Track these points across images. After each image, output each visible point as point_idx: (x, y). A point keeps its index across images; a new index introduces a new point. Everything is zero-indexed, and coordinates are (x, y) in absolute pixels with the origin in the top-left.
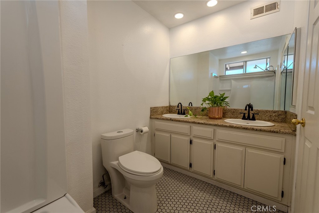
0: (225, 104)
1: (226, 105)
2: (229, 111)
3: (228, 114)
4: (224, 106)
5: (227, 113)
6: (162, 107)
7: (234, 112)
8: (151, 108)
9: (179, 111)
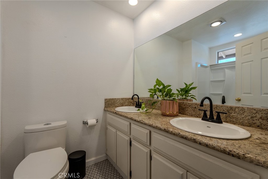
0: (190, 96)
1: (191, 98)
2: (190, 106)
3: (189, 109)
4: (189, 99)
5: (186, 109)
6: (122, 99)
7: (195, 108)
8: (106, 100)
9: (137, 103)
